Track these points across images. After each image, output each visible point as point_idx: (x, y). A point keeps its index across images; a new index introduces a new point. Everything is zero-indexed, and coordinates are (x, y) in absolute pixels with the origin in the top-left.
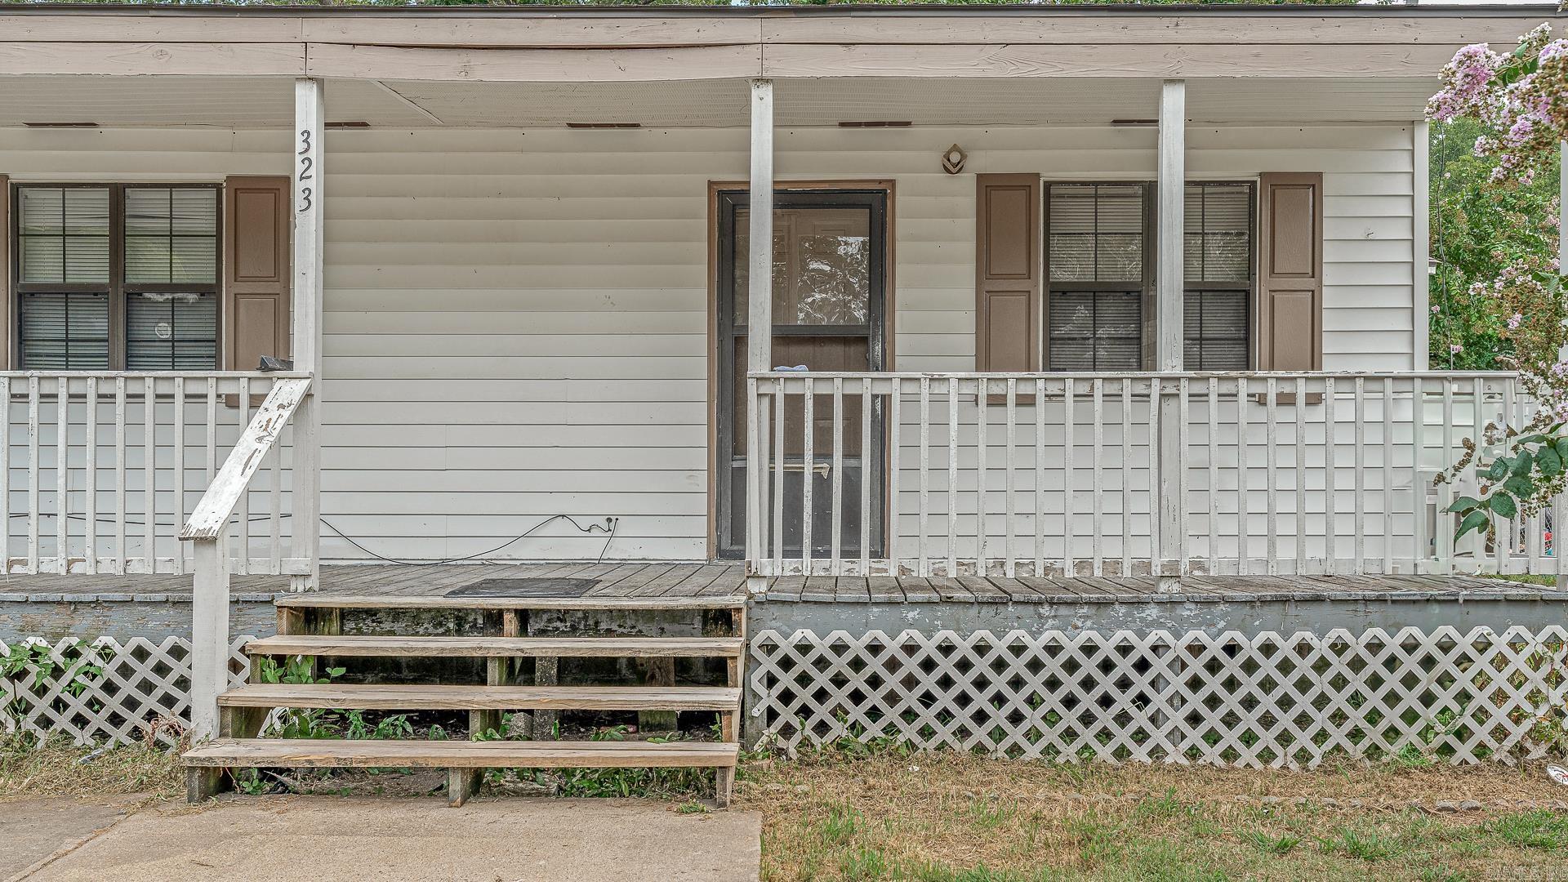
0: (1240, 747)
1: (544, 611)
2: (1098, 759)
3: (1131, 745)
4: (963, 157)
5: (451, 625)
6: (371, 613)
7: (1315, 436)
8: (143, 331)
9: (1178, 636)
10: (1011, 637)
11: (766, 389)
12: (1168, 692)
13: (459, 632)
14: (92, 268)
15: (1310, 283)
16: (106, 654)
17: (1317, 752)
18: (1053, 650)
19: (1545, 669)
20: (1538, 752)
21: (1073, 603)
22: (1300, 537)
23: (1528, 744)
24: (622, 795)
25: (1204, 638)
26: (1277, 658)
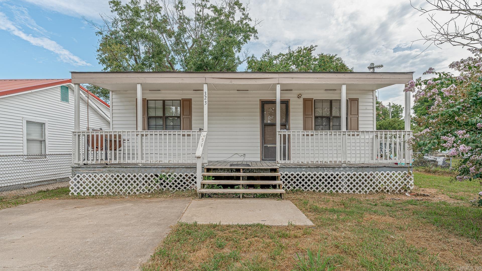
0: (356, 190)
1: (245, 169)
2: (333, 192)
3: (338, 190)
4: (301, 96)
5: (230, 171)
6: (217, 169)
7: (358, 141)
8: (168, 124)
9: (346, 173)
10: (319, 173)
11: (280, 133)
12: (344, 182)
13: (231, 172)
14: (160, 114)
15: (357, 116)
16: (175, 176)
17: (368, 191)
18: (326, 175)
19: (404, 178)
20: (403, 191)
21: (329, 168)
22: (360, 157)
23: (401, 190)
24: (265, 198)
25: (350, 173)
26: (362, 176)
